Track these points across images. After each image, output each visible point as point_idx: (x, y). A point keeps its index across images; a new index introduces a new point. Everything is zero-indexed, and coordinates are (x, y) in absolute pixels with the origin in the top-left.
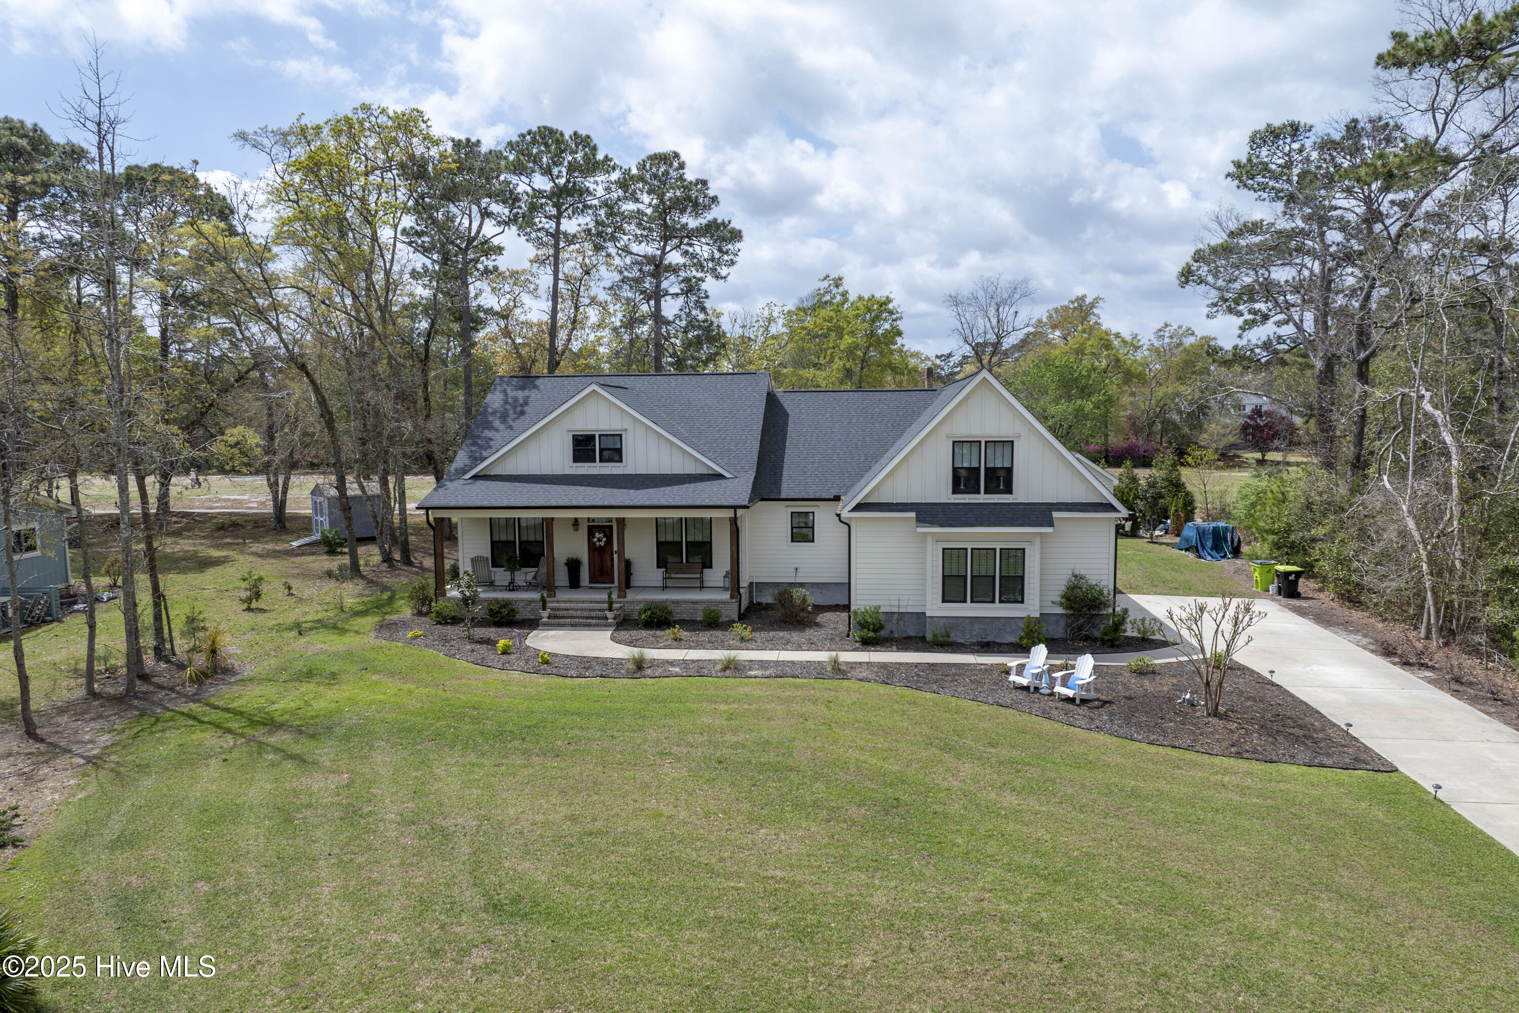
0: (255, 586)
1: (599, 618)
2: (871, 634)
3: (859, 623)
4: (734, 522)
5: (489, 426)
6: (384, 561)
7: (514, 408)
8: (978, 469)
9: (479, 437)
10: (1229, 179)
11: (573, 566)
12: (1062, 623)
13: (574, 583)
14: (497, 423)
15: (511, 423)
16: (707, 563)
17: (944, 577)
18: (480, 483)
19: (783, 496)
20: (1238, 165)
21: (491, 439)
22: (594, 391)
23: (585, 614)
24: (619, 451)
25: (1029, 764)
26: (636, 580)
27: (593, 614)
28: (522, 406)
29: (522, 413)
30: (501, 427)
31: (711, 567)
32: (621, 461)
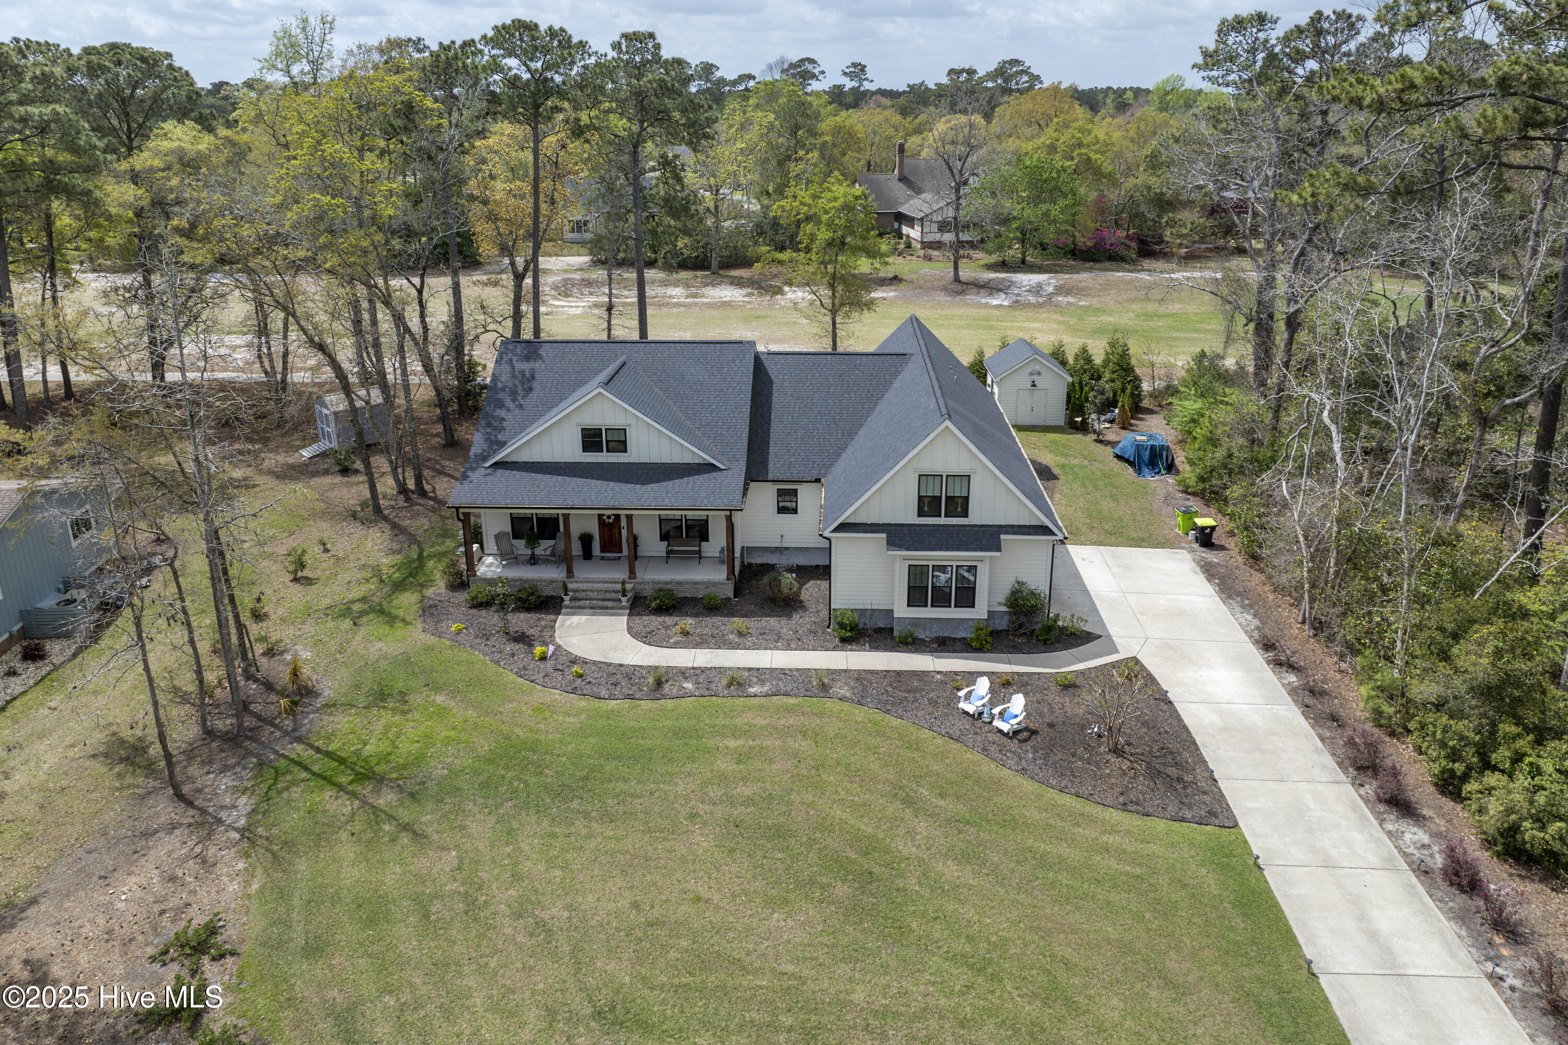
0: (300, 559)
1: (614, 600)
2: (849, 634)
3: (838, 623)
4: (729, 519)
5: (500, 404)
6: (400, 493)
7: (522, 383)
8: (940, 497)
9: (493, 417)
10: (1196, 70)
11: (586, 540)
12: (1006, 618)
13: (587, 555)
14: (508, 402)
15: (522, 402)
16: (704, 537)
17: (909, 587)
18: (500, 472)
19: (770, 477)
20: (1206, 54)
21: (503, 419)
22: (600, 393)
23: (601, 597)
24: (624, 443)
25: (968, 822)
26: (643, 551)
27: (608, 596)
28: (529, 381)
29: (531, 389)
30: (511, 406)
31: (707, 540)
32: (626, 451)
